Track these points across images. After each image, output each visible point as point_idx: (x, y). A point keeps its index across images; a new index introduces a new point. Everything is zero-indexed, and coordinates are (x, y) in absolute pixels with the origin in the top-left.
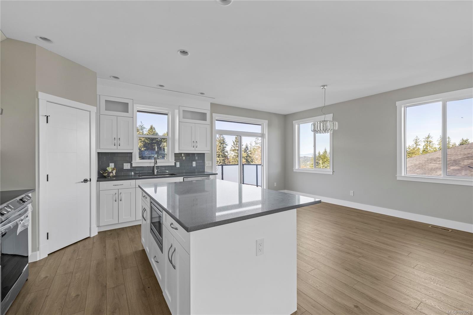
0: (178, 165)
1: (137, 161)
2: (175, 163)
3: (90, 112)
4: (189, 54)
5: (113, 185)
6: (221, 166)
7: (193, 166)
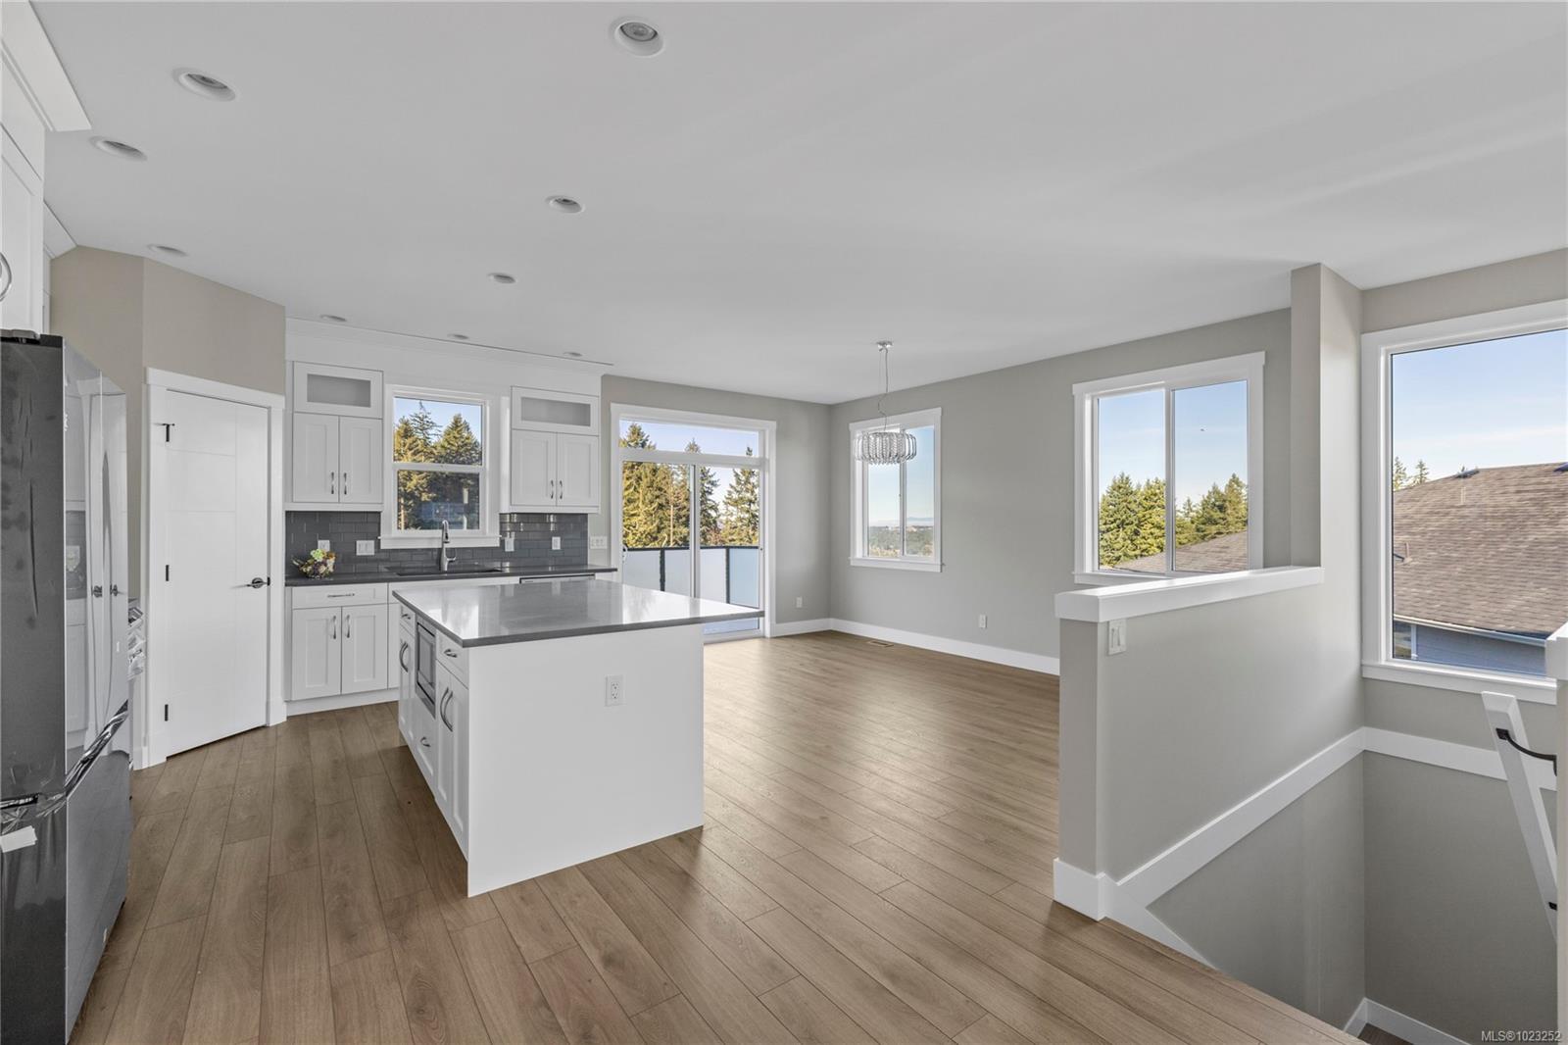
0: (510, 545)
1: (393, 535)
2: (502, 542)
3: (269, 408)
4: (517, 281)
5: (329, 596)
6: (659, 552)
7: (554, 548)
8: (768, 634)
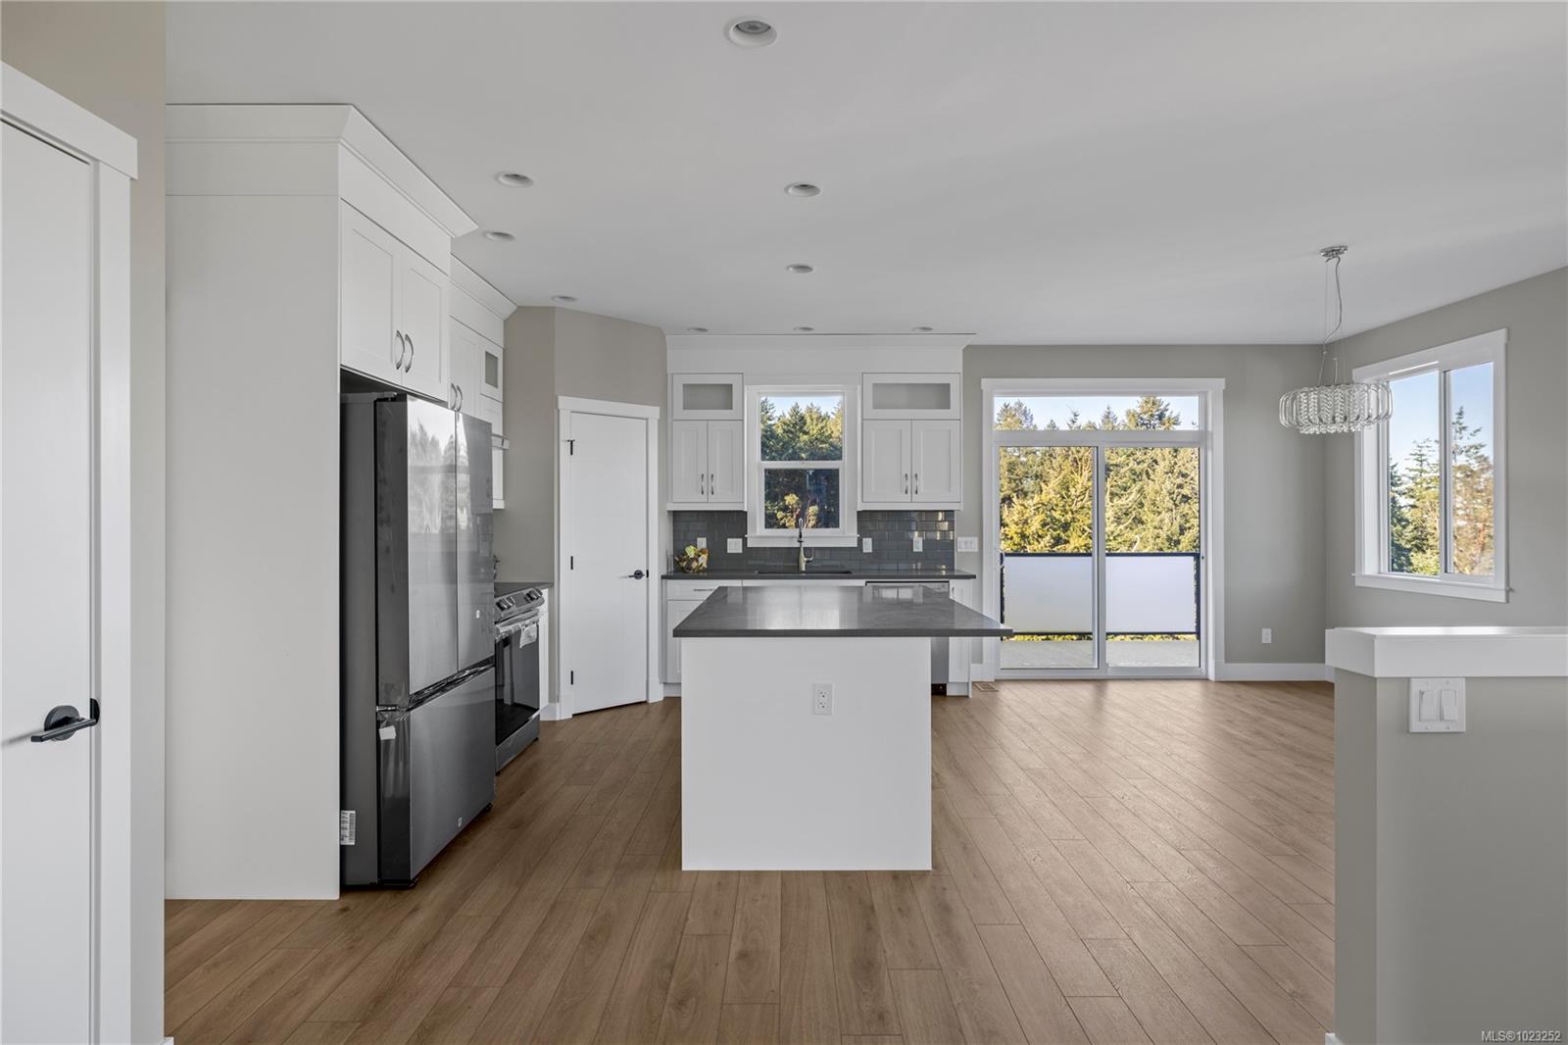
0: (868, 546)
1: (758, 534)
2: (860, 541)
3: (647, 419)
5: (695, 590)
7: (915, 550)
8: (1212, 676)
